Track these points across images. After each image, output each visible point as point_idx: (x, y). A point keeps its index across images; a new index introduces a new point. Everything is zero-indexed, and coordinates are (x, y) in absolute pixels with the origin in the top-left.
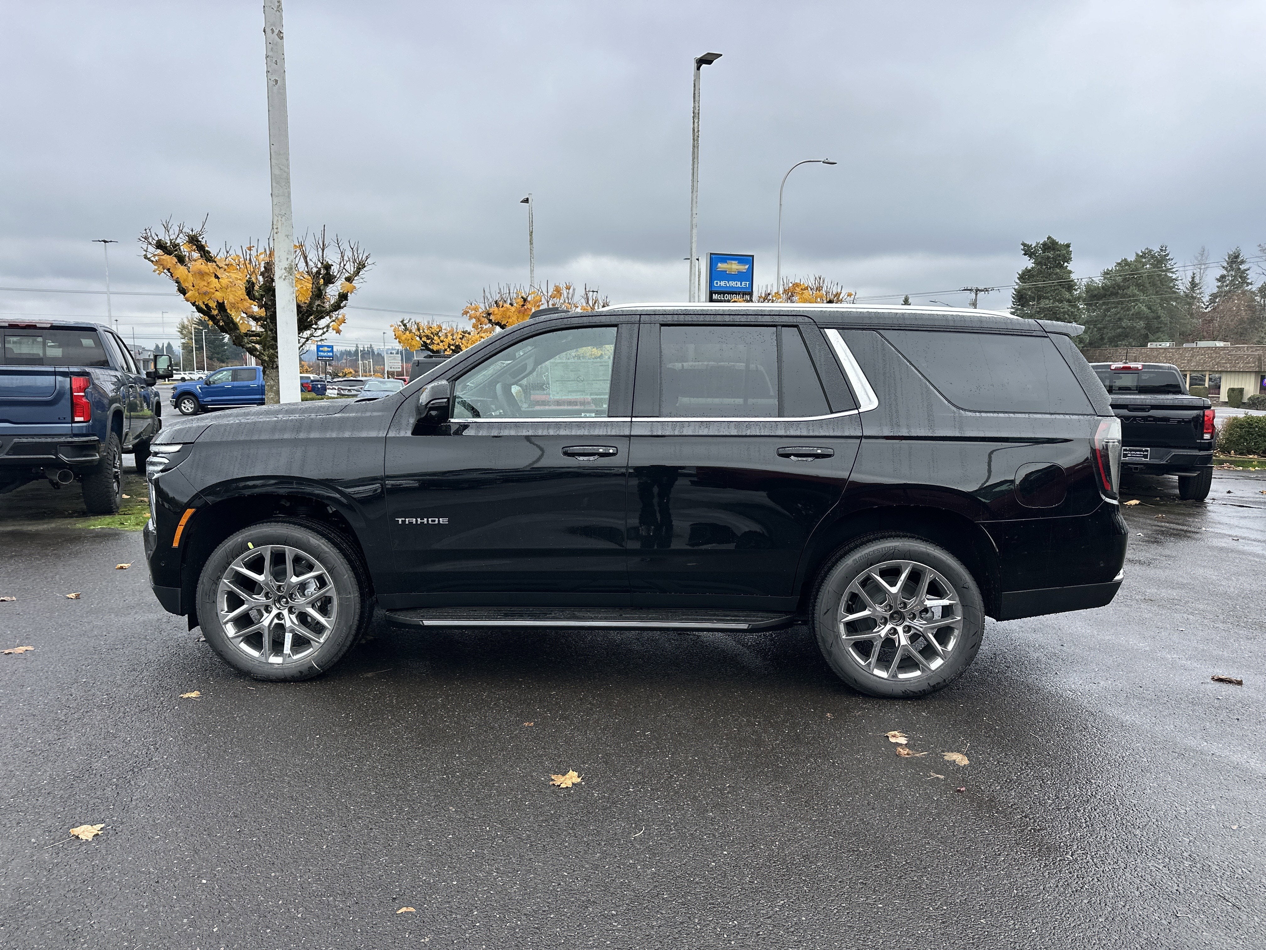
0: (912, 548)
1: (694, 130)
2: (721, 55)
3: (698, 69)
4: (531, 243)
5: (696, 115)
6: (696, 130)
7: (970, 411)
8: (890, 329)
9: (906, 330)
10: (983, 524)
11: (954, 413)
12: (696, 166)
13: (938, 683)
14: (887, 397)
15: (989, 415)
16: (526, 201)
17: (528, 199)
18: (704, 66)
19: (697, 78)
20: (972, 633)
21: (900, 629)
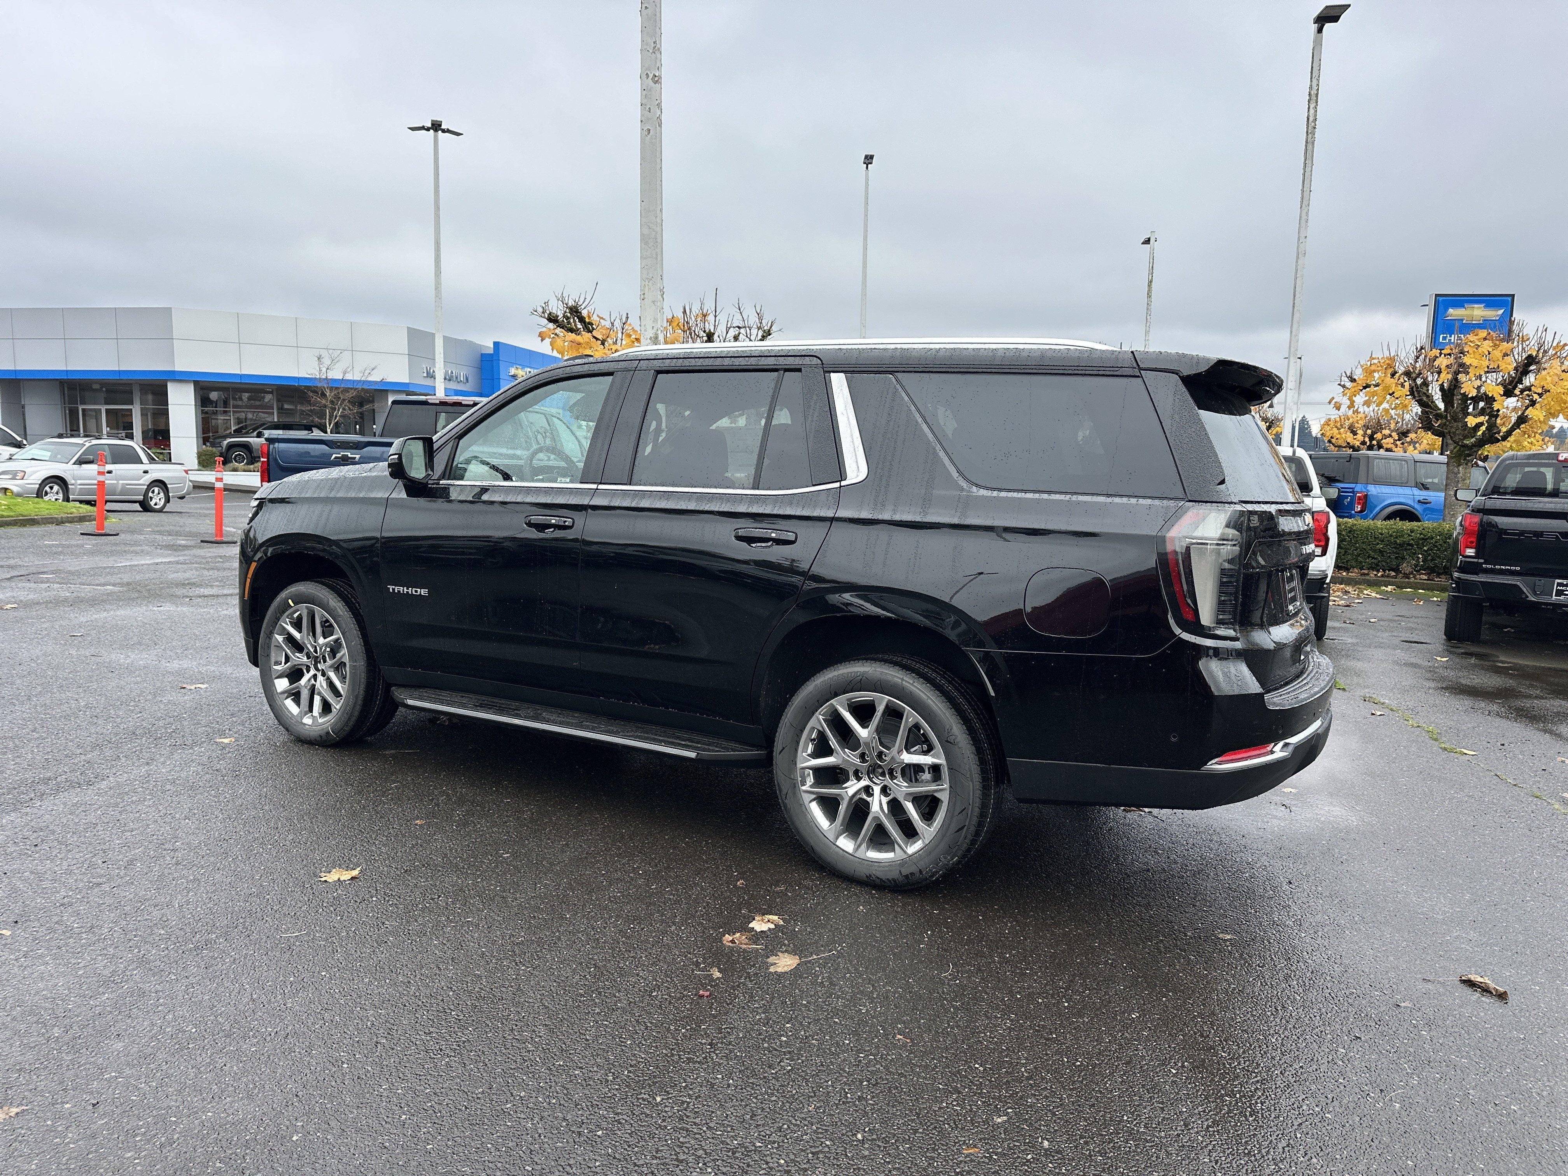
0: (884, 677)
1: (1308, 119)
2: (1349, 6)
3: (1320, 30)
4: (1149, 296)
5: (1313, 97)
6: (1311, 119)
7: (987, 488)
8: (911, 372)
9: (932, 372)
10: (972, 652)
11: (962, 489)
12: (1308, 169)
13: (912, 874)
14: (880, 466)
15: (1010, 494)
16: (1147, 241)
17: (1149, 239)
18: (1328, 26)
19: (1317, 45)
20: (958, 810)
21: (877, 790)
